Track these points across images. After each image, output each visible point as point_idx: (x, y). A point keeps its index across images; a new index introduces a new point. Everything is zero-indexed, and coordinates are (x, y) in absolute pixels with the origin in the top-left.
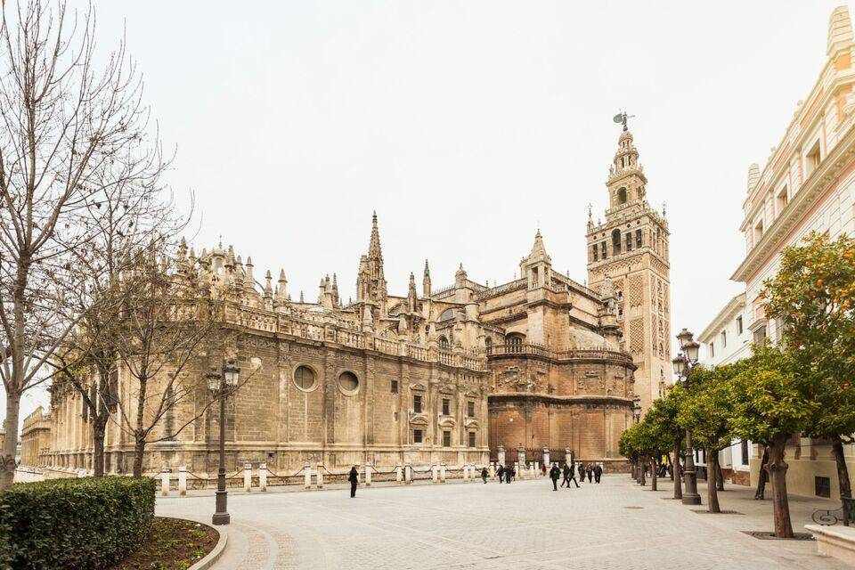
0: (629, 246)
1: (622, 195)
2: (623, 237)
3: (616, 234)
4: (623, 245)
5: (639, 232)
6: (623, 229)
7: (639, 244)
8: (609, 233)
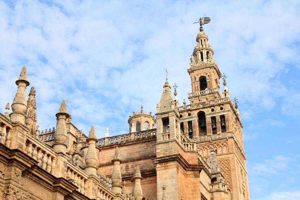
0: (214, 130)
1: (203, 83)
2: (208, 119)
3: (201, 116)
4: (209, 127)
5: (223, 117)
6: (207, 111)
7: (224, 128)
8: (195, 114)
